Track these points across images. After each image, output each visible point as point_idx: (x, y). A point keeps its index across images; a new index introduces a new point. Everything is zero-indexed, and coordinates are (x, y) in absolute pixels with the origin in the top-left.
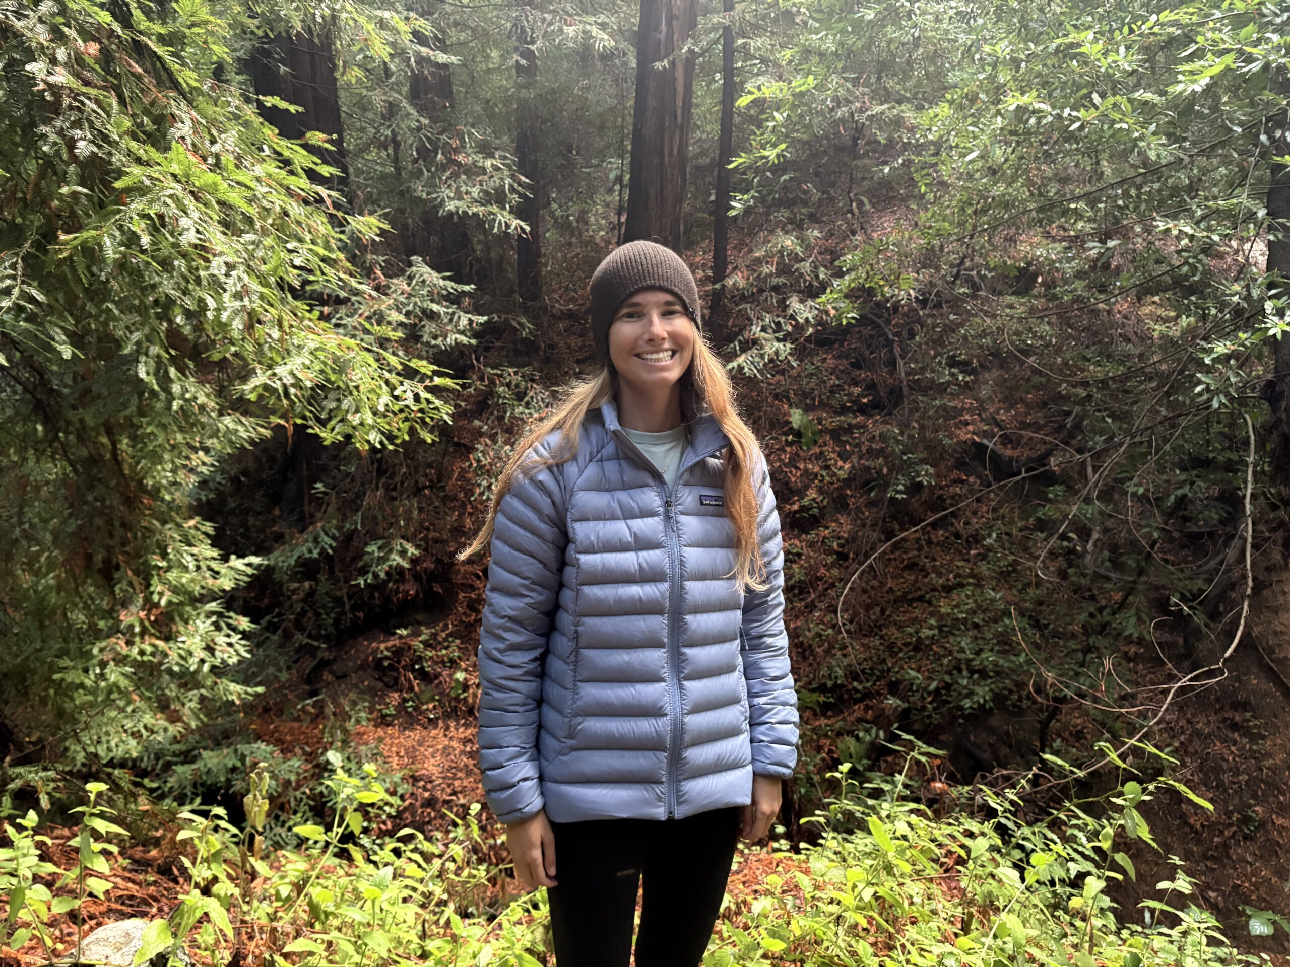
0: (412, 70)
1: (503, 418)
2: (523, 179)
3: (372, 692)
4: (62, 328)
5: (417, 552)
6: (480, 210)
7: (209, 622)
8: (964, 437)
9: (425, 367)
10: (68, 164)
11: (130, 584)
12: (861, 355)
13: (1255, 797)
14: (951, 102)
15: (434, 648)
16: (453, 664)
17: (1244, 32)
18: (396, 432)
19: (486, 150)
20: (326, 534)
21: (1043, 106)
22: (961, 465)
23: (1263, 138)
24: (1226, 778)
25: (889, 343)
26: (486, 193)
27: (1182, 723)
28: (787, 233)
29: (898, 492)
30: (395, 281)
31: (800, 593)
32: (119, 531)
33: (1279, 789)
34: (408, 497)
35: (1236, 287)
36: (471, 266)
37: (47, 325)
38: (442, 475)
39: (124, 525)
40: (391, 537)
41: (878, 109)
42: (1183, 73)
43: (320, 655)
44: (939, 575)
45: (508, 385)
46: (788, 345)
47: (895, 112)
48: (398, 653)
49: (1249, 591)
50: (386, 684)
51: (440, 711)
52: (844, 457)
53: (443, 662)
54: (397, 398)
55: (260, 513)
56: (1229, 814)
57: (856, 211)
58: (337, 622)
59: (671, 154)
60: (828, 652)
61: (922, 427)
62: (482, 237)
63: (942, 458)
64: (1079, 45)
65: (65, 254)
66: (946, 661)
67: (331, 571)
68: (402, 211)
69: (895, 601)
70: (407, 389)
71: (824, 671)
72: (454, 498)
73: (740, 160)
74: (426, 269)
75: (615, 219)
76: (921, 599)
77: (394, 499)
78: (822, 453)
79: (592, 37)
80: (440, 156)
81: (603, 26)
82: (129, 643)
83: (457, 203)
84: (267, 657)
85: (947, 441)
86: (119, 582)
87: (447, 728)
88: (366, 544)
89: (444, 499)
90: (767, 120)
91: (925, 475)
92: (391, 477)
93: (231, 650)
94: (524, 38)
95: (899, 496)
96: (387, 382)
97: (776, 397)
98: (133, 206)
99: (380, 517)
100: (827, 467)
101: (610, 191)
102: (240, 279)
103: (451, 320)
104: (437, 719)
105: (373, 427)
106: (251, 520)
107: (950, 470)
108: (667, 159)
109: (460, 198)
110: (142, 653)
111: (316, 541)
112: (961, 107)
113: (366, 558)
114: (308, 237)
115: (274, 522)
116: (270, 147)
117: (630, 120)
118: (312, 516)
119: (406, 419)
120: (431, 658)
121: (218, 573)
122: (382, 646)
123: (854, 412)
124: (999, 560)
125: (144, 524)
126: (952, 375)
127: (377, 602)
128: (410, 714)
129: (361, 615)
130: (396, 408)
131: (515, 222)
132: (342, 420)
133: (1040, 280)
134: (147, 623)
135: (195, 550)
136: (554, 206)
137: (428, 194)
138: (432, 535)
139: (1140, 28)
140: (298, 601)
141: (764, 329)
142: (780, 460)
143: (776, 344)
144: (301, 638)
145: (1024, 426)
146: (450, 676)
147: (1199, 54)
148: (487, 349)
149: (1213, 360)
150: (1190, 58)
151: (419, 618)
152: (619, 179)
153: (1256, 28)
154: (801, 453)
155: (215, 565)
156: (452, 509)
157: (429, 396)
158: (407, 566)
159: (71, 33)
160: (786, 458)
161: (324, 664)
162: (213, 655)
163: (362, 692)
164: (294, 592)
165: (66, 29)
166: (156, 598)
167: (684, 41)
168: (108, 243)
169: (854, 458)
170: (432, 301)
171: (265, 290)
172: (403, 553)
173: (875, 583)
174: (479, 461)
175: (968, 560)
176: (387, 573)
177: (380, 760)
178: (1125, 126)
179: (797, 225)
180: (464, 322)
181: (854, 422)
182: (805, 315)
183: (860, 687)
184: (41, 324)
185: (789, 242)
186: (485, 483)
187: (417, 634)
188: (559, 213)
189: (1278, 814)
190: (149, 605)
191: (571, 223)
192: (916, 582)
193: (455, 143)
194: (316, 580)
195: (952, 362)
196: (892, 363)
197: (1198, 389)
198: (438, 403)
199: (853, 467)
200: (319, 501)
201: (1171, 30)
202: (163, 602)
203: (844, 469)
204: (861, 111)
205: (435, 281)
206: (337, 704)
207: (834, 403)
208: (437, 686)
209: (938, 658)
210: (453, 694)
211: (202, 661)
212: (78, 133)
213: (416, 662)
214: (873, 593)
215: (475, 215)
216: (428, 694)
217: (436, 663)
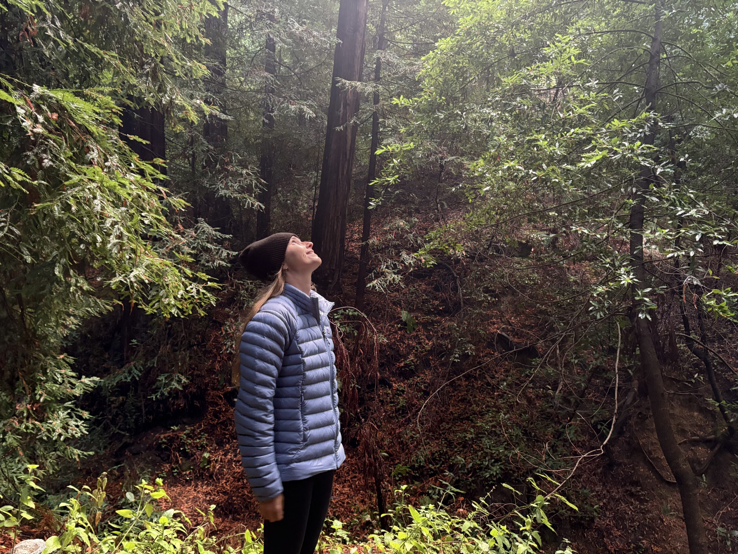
0: (207, 121)
1: (243, 308)
2: (263, 181)
3: (154, 463)
4: (28, 248)
5: (187, 381)
6: (238, 196)
7: (66, 413)
8: (492, 331)
9: (204, 276)
10: (38, 170)
11: (24, 388)
12: (440, 284)
13: (643, 535)
14: (485, 159)
15: (192, 438)
16: (203, 448)
17: (614, 140)
18: (185, 310)
19: (243, 164)
20: (136, 368)
21: (520, 168)
22: (490, 345)
23: (622, 190)
24: (627, 523)
25: (454, 279)
26: (242, 187)
27: (605, 492)
28: (402, 218)
29: (455, 358)
30: (188, 230)
31: (403, 413)
32: (20, 359)
33: (654, 530)
34: (184, 350)
35: (608, 260)
36: (231, 224)
37: (20, 246)
38: (205, 338)
39: (23, 356)
40: (173, 372)
41: (451, 158)
42: (584, 157)
43: (124, 440)
44: (478, 405)
45: (247, 290)
46: (400, 276)
47: (459, 160)
48: (171, 440)
49: (616, 411)
50: (162, 459)
51: (193, 476)
52: (429, 338)
53: (197, 447)
54: (187, 292)
55: (96, 356)
56: (629, 544)
57: (440, 209)
58: (136, 420)
59: (343, 174)
60: (416, 447)
61: (469, 324)
62: (238, 209)
63: (480, 341)
64: (538, 140)
65: (34, 213)
66: (480, 454)
67: (136, 391)
68: (194, 192)
69: (454, 420)
70: (193, 288)
71: (414, 458)
72: (211, 352)
73: (376, 181)
74: (206, 225)
75: (312, 204)
76: (468, 418)
77: (176, 351)
78: (417, 335)
79: (304, 112)
80: (218, 166)
81: (310, 107)
82: (21, 422)
83: (226, 191)
84: (92, 440)
85: (482, 332)
86: (18, 387)
87: (197, 486)
88: (158, 376)
89: (205, 353)
90: (389, 162)
91: (470, 349)
92: (175, 339)
93: (78, 429)
94: (268, 109)
95: (456, 360)
96: (183, 283)
97: (394, 303)
98: (69, 192)
99: (167, 361)
100: (420, 343)
101: (310, 189)
102: (119, 229)
103: (217, 253)
104: (191, 480)
105: (174, 306)
106: (91, 360)
107: (485, 348)
108: (340, 176)
109: (228, 189)
110: (27, 428)
111: (130, 373)
112: (490, 162)
113: (158, 383)
114: (148, 208)
115: (105, 361)
116: (135, 164)
117: (322, 153)
118: (128, 358)
119: (191, 303)
120: (190, 444)
121: (74, 385)
122: (162, 436)
123: (435, 314)
124: (509, 398)
125: (36, 356)
126: (484, 297)
127: (161, 410)
128: (175, 477)
129: (151, 417)
130: (187, 297)
131: (257, 204)
132: (159, 301)
133: (533, 250)
134: (31, 411)
135: (63, 371)
136: (279, 195)
137: (210, 185)
138: (196, 372)
139: (566, 134)
140: (114, 408)
141: (387, 267)
142: (395, 338)
143: (393, 275)
144: (114, 429)
145: (524, 326)
146: (201, 455)
147: (593, 149)
148: (236, 270)
149: (598, 295)
150: (588, 151)
151: (185, 420)
152: (316, 183)
153: (619, 139)
154: (406, 335)
155: (73, 381)
156: (209, 358)
157: (204, 291)
158: (181, 389)
159: (45, 108)
160: (398, 337)
161: (126, 446)
162: (67, 432)
163: (148, 463)
164: (113, 402)
165: (43, 106)
166: (38, 397)
167: (352, 117)
168: (56, 209)
169: (434, 339)
170: (208, 242)
171: (130, 235)
172: (179, 382)
173: (444, 409)
174: (226, 331)
175: (493, 398)
176: (169, 393)
177: (155, 504)
178: (557, 180)
179: (407, 214)
180: (225, 254)
181: (435, 319)
182: (409, 262)
183: (433, 468)
184: (18, 245)
185: (402, 223)
186: (229, 343)
187: (183, 429)
188: (281, 199)
189: (655, 545)
190: (34, 401)
191: (287, 205)
192: (465, 409)
193: (227, 160)
194: (126, 395)
195: (487, 290)
196: (455, 289)
197: (591, 308)
198: (209, 295)
199: (434, 344)
200: (133, 350)
201: (581, 136)
202: (42, 400)
203: (429, 345)
204: (442, 158)
205: (210, 231)
206: (132, 470)
207: (425, 309)
208: (193, 461)
209: (476, 452)
210: (201, 466)
211: (60, 435)
212: (45, 156)
213: (181, 446)
214: (442, 414)
215: (235, 198)
216: (187, 465)
217: (193, 447)
